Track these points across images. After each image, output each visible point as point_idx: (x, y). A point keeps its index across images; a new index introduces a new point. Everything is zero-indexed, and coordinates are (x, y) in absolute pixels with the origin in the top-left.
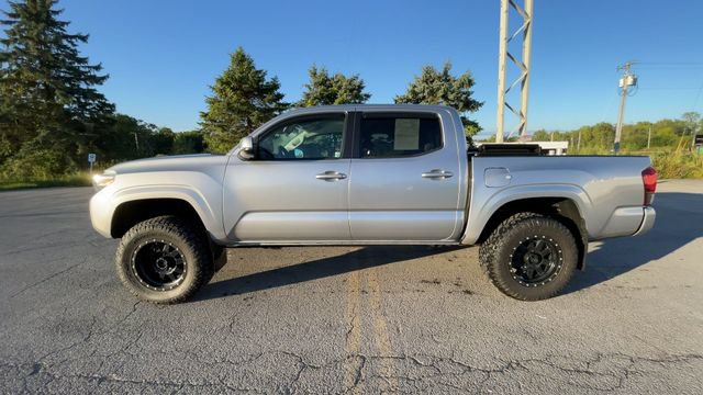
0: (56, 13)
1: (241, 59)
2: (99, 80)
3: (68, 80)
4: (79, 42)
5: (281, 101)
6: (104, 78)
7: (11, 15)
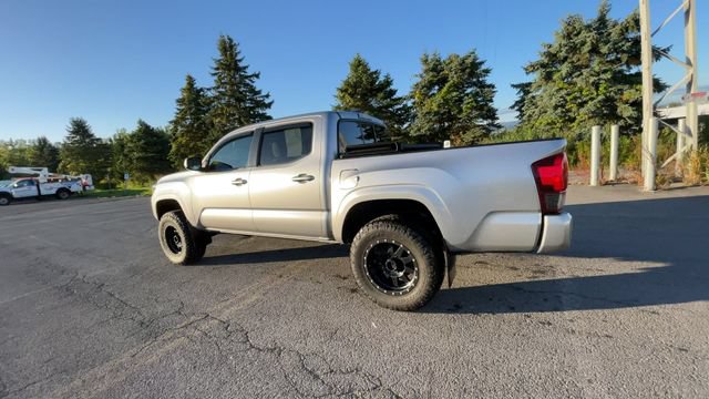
0: (240, 61)
1: (359, 65)
2: (269, 106)
3: (252, 108)
4: (255, 79)
5: (395, 97)
6: (270, 104)
7: (217, 69)
